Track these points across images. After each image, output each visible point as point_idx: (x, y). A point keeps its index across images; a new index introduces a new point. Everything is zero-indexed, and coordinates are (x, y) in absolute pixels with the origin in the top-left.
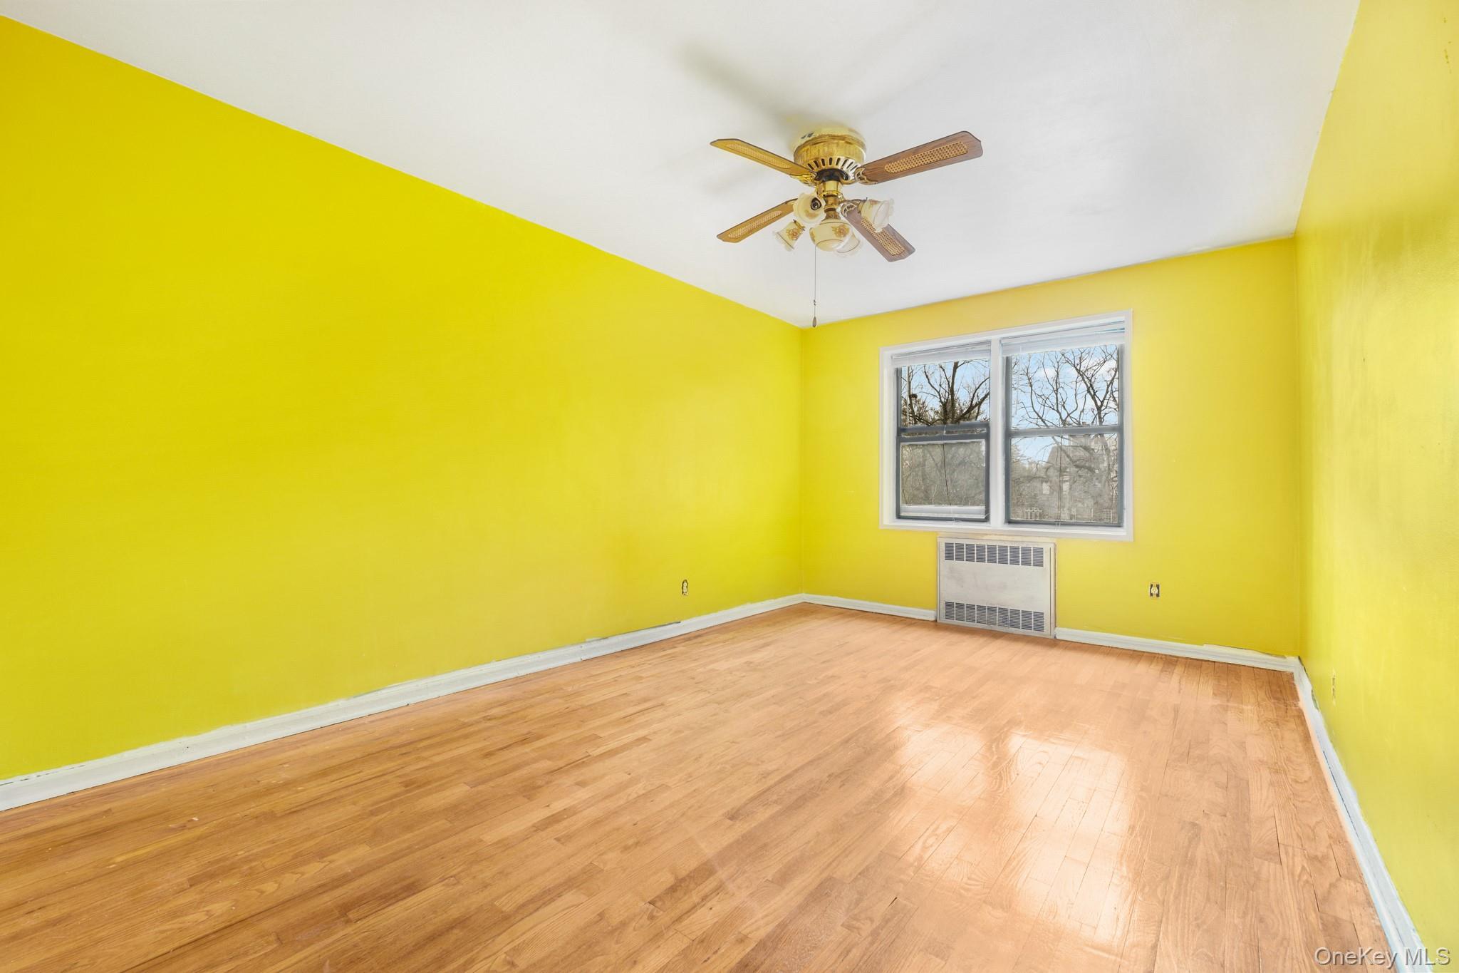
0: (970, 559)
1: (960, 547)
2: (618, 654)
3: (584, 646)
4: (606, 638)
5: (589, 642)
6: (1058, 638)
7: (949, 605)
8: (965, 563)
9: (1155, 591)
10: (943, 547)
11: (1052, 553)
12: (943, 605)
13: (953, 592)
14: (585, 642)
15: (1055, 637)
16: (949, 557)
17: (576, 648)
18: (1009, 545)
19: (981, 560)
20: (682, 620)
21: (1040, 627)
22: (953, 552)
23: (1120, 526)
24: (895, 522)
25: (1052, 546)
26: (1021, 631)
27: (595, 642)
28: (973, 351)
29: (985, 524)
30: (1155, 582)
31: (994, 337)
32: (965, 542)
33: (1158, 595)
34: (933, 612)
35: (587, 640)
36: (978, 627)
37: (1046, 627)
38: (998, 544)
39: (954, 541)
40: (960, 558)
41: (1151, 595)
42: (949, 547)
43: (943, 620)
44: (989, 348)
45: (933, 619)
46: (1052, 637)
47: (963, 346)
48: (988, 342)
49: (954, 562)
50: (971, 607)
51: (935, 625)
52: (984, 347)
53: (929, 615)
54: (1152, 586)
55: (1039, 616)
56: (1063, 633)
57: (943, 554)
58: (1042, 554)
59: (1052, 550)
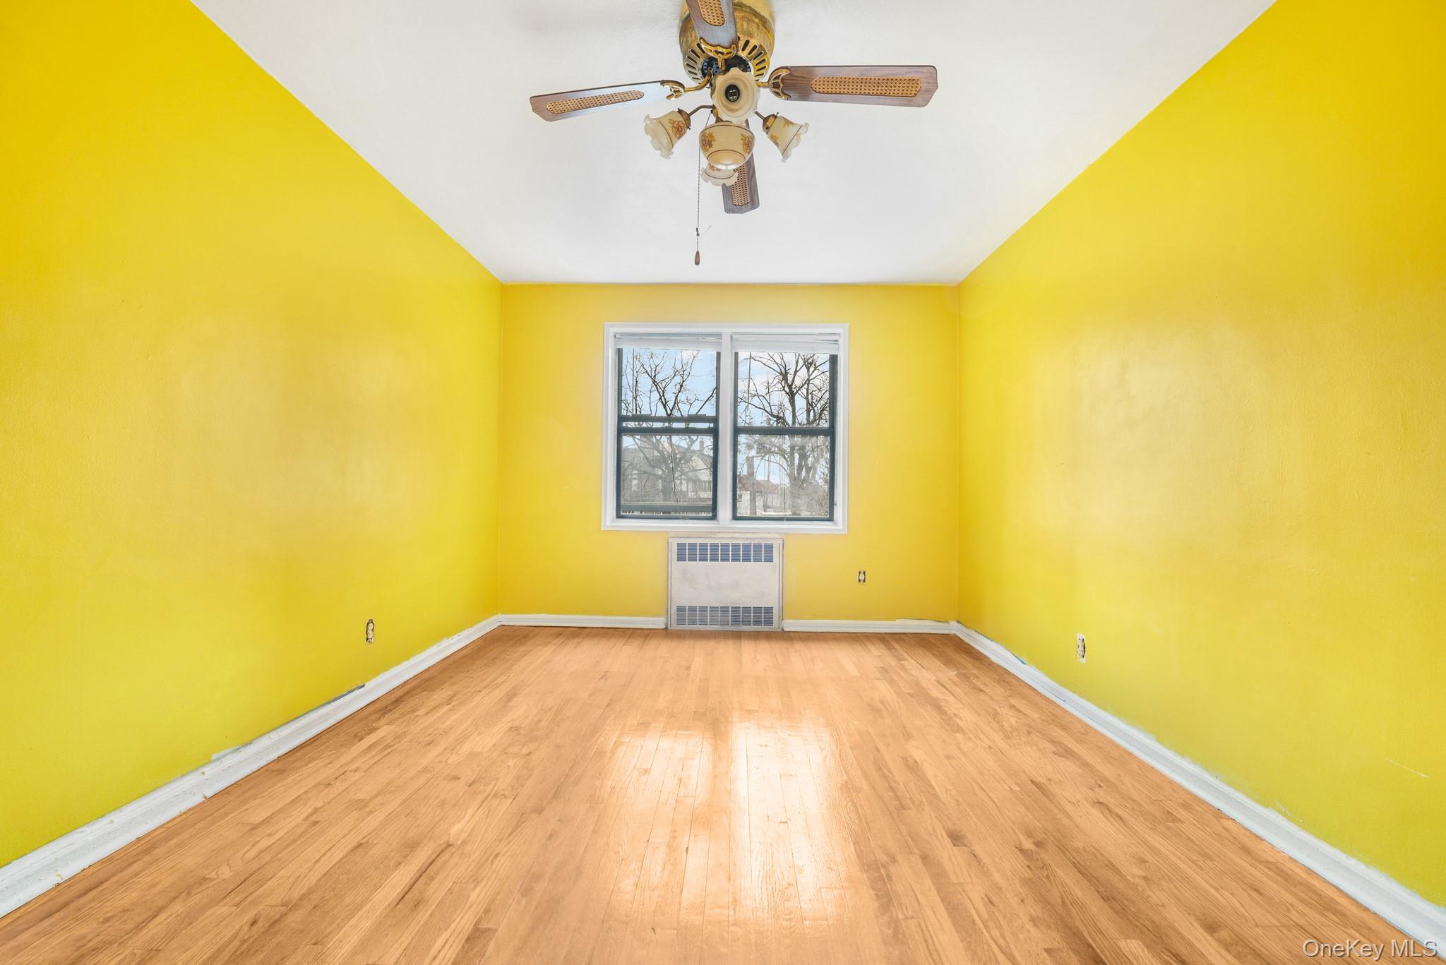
0: (703, 559)
1: (692, 546)
2: (278, 766)
3: (209, 770)
4: (250, 743)
5: (218, 759)
6: (785, 630)
7: (681, 609)
8: (698, 564)
9: (862, 577)
10: (675, 548)
11: (781, 548)
12: (674, 610)
13: (686, 596)
14: (210, 762)
15: (783, 630)
16: (681, 558)
17: (194, 778)
18: (741, 542)
19: (714, 559)
20: (368, 680)
21: (769, 622)
22: (687, 553)
23: (830, 520)
24: (613, 522)
25: (781, 542)
26: (752, 628)
27: (229, 757)
28: (702, 342)
29: (712, 522)
30: (862, 569)
31: (726, 331)
32: (699, 541)
33: (864, 581)
34: (663, 619)
35: (214, 756)
36: (711, 629)
37: (775, 621)
38: (731, 542)
39: (687, 541)
40: (693, 559)
41: (860, 581)
42: (681, 547)
43: (674, 627)
44: (719, 341)
45: (664, 627)
46: (780, 630)
47: (695, 335)
48: (719, 335)
49: (687, 564)
50: (703, 609)
51: (667, 633)
52: (713, 339)
53: (659, 623)
54: (860, 573)
55: (769, 610)
56: (790, 625)
57: (675, 555)
58: (772, 550)
59: (781, 545)
